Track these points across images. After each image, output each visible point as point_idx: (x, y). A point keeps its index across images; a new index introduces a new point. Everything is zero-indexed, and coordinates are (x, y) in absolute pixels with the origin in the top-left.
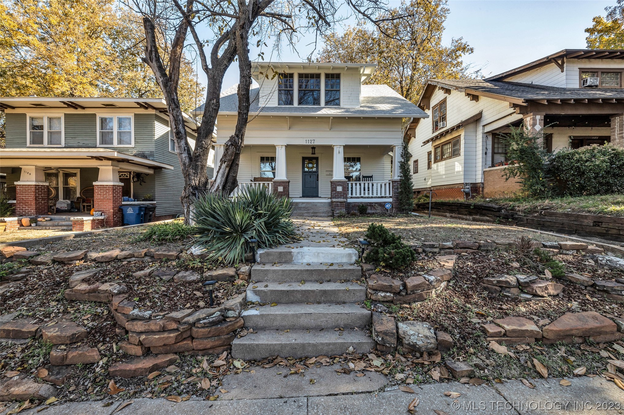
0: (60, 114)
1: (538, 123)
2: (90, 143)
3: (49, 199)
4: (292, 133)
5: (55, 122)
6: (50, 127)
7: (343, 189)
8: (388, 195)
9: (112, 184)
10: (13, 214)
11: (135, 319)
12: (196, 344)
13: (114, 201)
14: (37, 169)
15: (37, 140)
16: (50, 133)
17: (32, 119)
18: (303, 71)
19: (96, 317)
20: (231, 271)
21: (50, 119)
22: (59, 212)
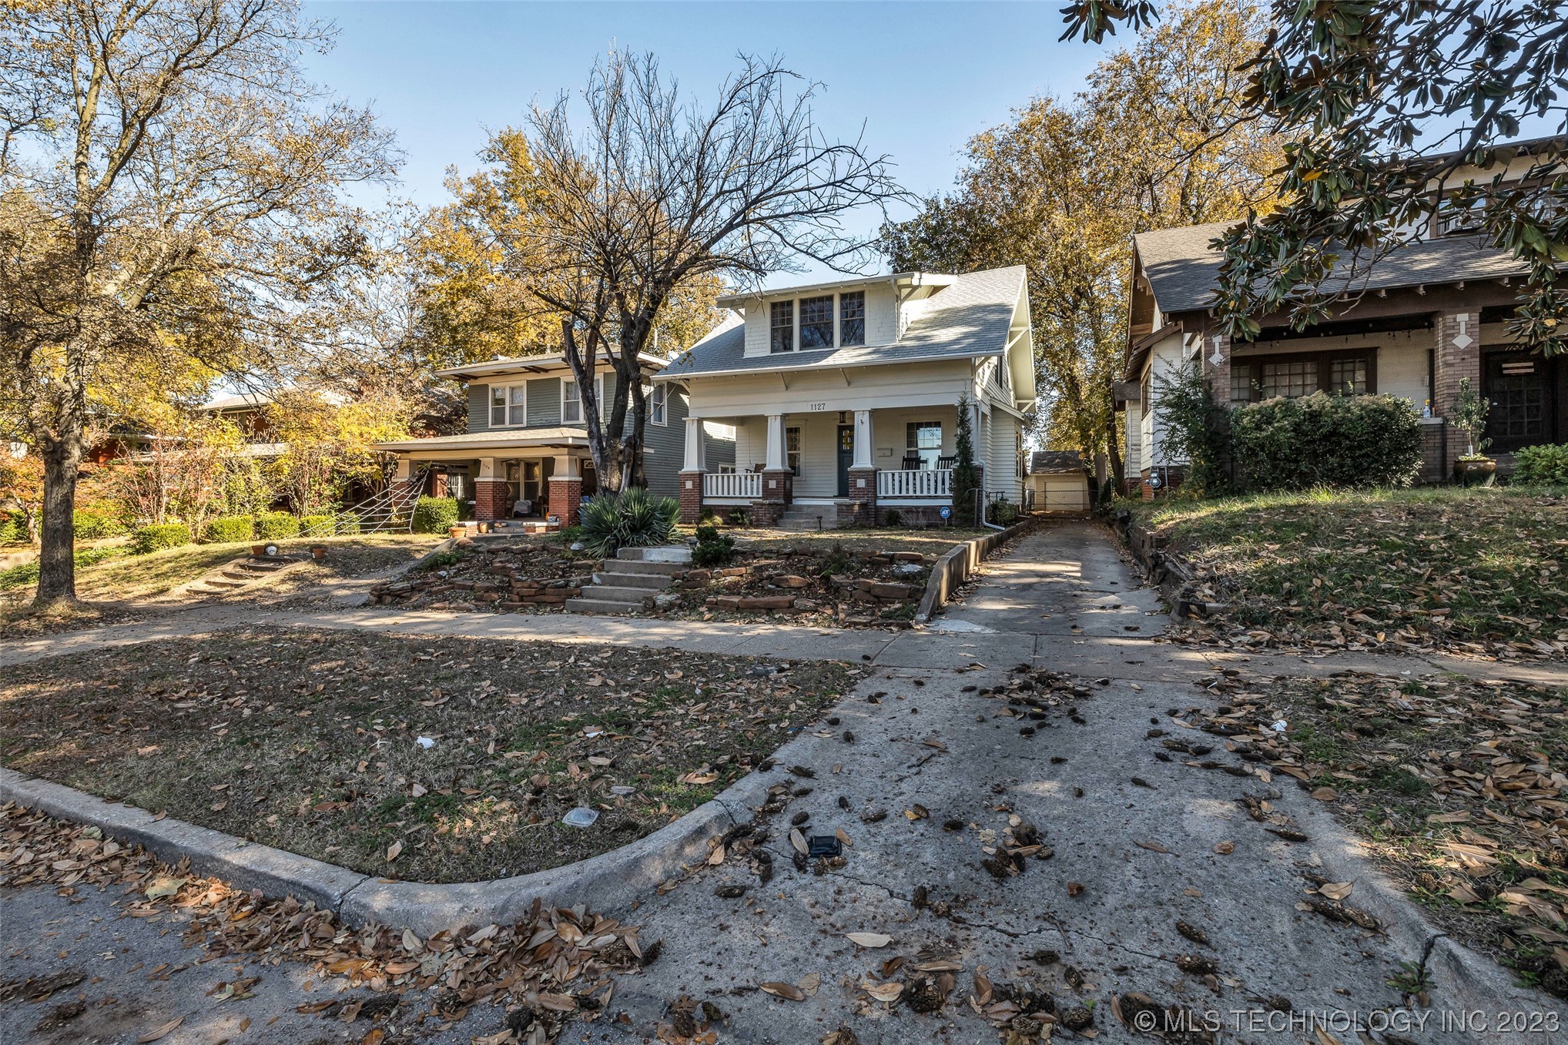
0: (521, 382)
1: (1217, 350)
2: (552, 419)
3: (507, 499)
4: (792, 395)
5: (517, 393)
6: (512, 401)
7: (867, 484)
8: (940, 493)
9: (567, 479)
10: (472, 518)
11: (519, 580)
12: (545, 598)
13: (571, 503)
14: (496, 460)
15: (499, 419)
16: (512, 408)
17: (494, 390)
18: (805, 296)
19: (502, 581)
20: (590, 562)
21: (512, 389)
22: (519, 516)
